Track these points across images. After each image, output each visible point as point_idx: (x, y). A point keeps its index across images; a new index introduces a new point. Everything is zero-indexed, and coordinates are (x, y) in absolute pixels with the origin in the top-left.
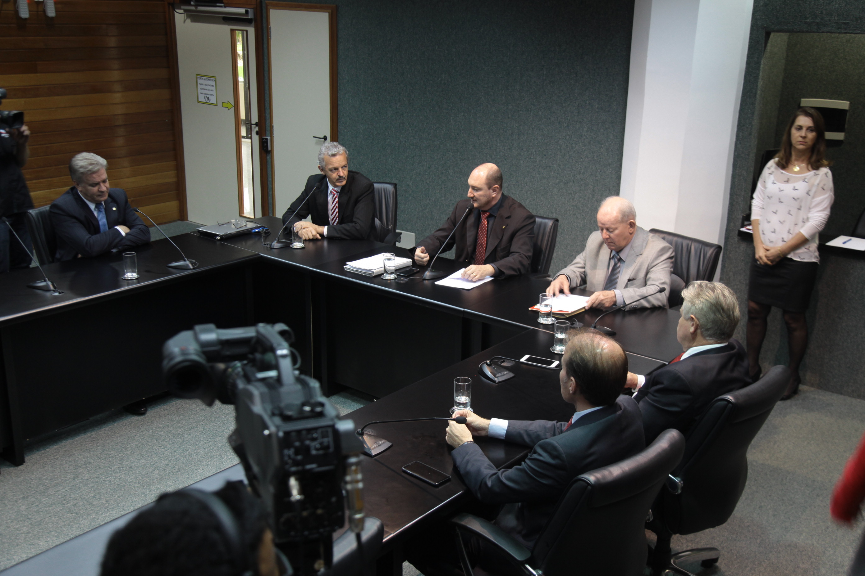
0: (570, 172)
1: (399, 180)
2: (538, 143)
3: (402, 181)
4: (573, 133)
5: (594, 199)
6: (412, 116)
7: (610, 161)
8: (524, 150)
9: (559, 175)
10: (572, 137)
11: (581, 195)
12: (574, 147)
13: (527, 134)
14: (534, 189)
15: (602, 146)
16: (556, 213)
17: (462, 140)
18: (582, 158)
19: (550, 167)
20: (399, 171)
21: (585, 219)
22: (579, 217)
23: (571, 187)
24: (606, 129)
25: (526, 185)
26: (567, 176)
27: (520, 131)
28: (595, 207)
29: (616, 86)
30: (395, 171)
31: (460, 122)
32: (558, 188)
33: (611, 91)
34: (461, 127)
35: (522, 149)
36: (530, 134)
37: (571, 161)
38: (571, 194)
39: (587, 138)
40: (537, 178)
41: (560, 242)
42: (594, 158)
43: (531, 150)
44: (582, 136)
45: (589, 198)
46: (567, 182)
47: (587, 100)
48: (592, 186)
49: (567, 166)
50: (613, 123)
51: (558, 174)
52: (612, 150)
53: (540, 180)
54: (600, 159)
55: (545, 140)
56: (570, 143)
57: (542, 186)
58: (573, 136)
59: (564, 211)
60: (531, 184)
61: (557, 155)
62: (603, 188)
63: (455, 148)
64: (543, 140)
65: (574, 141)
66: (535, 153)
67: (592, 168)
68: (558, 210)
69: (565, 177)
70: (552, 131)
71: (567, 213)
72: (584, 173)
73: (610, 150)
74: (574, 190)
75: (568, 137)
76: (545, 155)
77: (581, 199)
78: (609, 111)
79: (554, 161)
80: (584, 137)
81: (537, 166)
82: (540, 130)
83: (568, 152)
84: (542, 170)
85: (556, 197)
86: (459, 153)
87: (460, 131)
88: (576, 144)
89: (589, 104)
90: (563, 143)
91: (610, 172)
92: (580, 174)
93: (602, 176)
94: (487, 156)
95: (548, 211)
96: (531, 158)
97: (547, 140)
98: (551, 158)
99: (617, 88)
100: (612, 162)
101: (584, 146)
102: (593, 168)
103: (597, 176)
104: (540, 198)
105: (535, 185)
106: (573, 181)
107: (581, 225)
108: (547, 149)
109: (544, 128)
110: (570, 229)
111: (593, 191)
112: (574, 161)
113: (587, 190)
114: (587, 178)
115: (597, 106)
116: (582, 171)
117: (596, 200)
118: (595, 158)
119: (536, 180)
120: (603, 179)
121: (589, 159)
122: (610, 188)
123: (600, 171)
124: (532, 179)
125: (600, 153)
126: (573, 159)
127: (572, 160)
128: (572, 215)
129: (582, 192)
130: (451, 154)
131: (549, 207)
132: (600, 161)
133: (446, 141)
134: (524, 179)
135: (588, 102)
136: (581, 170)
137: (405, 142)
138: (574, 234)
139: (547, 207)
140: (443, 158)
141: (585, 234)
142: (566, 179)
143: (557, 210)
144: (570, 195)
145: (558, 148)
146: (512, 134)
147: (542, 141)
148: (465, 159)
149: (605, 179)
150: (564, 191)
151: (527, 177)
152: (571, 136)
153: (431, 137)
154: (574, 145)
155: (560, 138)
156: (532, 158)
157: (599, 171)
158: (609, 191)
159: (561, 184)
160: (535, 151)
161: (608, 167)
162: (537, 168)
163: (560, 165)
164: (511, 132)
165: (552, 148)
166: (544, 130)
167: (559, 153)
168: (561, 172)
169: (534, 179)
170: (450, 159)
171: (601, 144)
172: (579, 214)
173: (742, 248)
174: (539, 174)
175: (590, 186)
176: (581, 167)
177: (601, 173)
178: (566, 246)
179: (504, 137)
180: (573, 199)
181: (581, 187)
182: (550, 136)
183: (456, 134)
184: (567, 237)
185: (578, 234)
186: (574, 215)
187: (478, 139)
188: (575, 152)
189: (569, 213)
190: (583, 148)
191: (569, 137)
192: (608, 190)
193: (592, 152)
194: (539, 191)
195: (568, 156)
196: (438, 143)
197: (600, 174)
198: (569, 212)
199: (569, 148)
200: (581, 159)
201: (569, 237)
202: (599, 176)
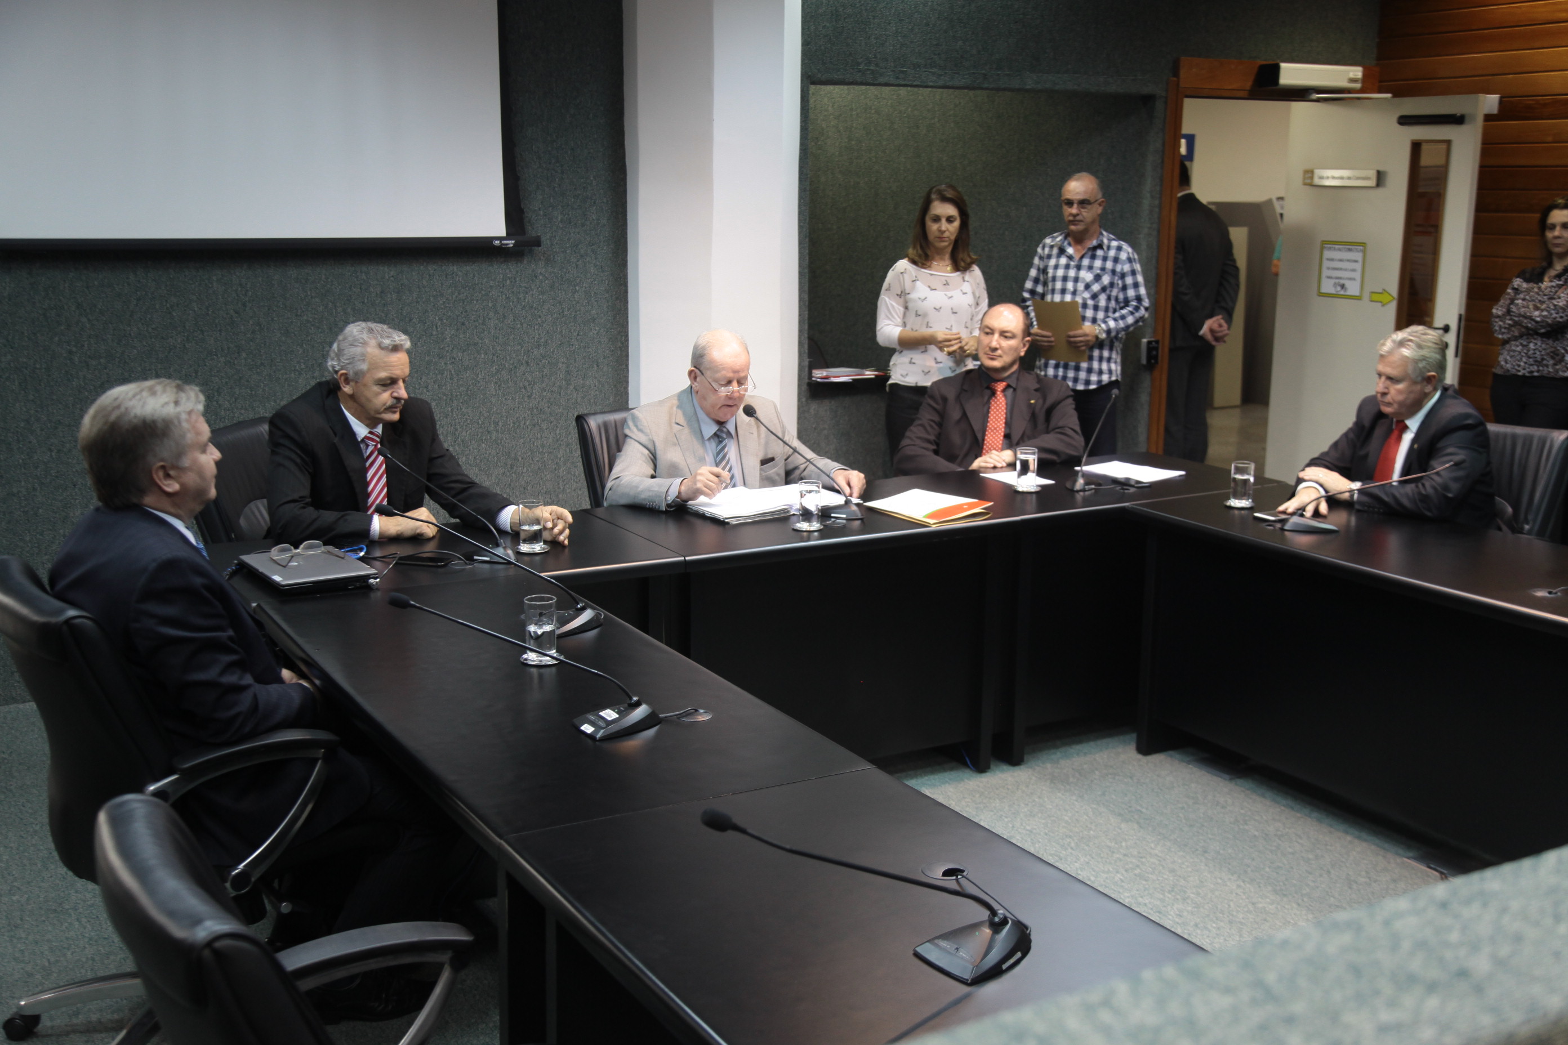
0: (519, 347)
1: (59, 451)
2: (444, 302)
3: (70, 451)
4: (517, 272)
5: (572, 387)
6: (87, 288)
7: (594, 312)
8: (414, 320)
9: (497, 357)
10: (515, 282)
11: (544, 385)
12: (522, 298)
13: (419, 288)
14: (445, 395)
15: (577, 288)
16: (497, 431)
17: (251, 322)
18: (540, 317)
19: (475, 344)
20: (56, 428)
21: (557, 427)
22: (545, 428)
23: (524, 374)
24: (582, 256)
25: (425, 390)
26: (514, 355)
27: (402, 285)
28: (573, 400)
29: (592, 178)
30: (42, 430)
31: (241, 285)
32: (496, 383)
33: (584, 188)
34: (246, 295)
35: (411, 320)
36: (424, 287)
37: (519, 326)
38: (525, 388)
39: (547, 279)
40: (450, 371)
41: (510, 485)
42: (563, 312)
43: (431, 318)
44: (536, 277)
45: (561, 387)
46: (515, 367)
47: (540, 209)
48: (564, 365)
49: (511, 338)
50: (593, 245)
51: (494, 355)
52: (595, 293)
53: (458, 375)
54: (576, 312)
55: (459, 294)
56: (513, 292)
57: (462, 385)
58: (518, 279)
59: (514, 423)
60: (436, 387)
61: (489, 319)
62: (585, 364)
63: (231, 345)
64: (456, 294)
65: (520, 286)
66: (439, 324)
67: (561, 331)
68: (500, 424)
69: (508, 359)
70: (474, 274)
71: (519, 426)
72: (546, 343)
73: (592, 293)
74: (530, 379)
75: (508, 281)
76: (463, 324)
77: (545, 394)
78: (583, 225)
79: (483, 333)
80: (541, 277)
81: (447, 349)
82: (446, 277)
83: (512, 310)
84: (460, 354)
85: (493, 400)
86: (244, 355)
87: (244, 305)
88: (527, 293)
89: (545, 215)
90: (500, 294)
91: (595, 332)
92: (538, 346)
93: (581, 342)
94: (324, 348)
95: (480, 430)
96: (432, 335)
97: (465, 294)
98: (476, 327)
99: (594, 183)
100: (597, 314)
101: (543, 293)
102: (564, 331)
103: (572, 345)
104: (461, 409)
105: (446, 385)
106: (527, 363)
107: (551, 440)
108: (466, 312)
109: (455, 270)
110: (530, 453)
111: (568, 372)
112: (525, 325)
113: (556, 374)
114: (553, 351)
115: (559, 219)
116: (543, 340)
117: (574, 388)
118: (565, 313)
119: (448, 377)
120: (585, 348)
121: (555, 316)
122: (599, 361)
123: (578, 335)
124: (439, 376)
125: (574, 303)
126: (523, 321)
127: (522, 324)
128: (530, 427)
129: (546, 379)
130: (222, 359)
131: (480, 423)
132: (575, 317)
133: (202, 332)
134: (421, 379)
135: (541, 212)
136: (541, 339)
137: (70, 352)
138: (538, 461)
139: (478, 423)
140: (196, 372)
141: (559, 456)
142: (511, 362)
143: (498, 425)
144: (523, 390)
145: (490, 305)
146: (382, 292)
147: (454, 296)
148: (262, 364)
149: (588, 348)
150: (511, 384)
151: (428, 374)
152: (515, 279)
153: (153, 329)
154: (521, 296)
155: (491, 287)
156: (434, 333)
157: (575, 334)
158: (598, 366)
159: (503, 372)
160: (441, 320)
161: (592, 325)
162: (447, 352)
163: (497, 338)
164: (379, 289)
165: (477, 307)
166: (457, 275)
167: (491, 314)
168: (501, 350)
169: (443, 374)
170: (218, 372)
171: (575, 286)
172: (543, 421)
173: (812, 411)
174: (453, 363)
175: (560, 365)
176: (539, 334)
177: (579, 337)
178: (524, 488)
179: (363, 302)
180: (529, 397)
181: (543, 371)
182: (470, 285)
183: (232, 312)
184: (525, 470)
185: (545, 459)
186: (534, 425)
187: (297, 315)
188: (524, 307)
189: (525, 424)
190: (541, 297)
191: (511, 282)
192: (595, 366)
193: (560, 303)
194: (457, 396)
195: (512, 318)
196: (179, 340)
197: (578, 340)
198: (523, 422)
199: (513, 302)
200: (539, 319)
201: (527, 470)
202: (576, 343)
